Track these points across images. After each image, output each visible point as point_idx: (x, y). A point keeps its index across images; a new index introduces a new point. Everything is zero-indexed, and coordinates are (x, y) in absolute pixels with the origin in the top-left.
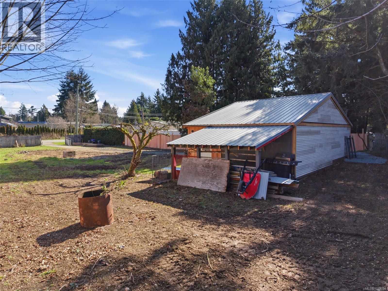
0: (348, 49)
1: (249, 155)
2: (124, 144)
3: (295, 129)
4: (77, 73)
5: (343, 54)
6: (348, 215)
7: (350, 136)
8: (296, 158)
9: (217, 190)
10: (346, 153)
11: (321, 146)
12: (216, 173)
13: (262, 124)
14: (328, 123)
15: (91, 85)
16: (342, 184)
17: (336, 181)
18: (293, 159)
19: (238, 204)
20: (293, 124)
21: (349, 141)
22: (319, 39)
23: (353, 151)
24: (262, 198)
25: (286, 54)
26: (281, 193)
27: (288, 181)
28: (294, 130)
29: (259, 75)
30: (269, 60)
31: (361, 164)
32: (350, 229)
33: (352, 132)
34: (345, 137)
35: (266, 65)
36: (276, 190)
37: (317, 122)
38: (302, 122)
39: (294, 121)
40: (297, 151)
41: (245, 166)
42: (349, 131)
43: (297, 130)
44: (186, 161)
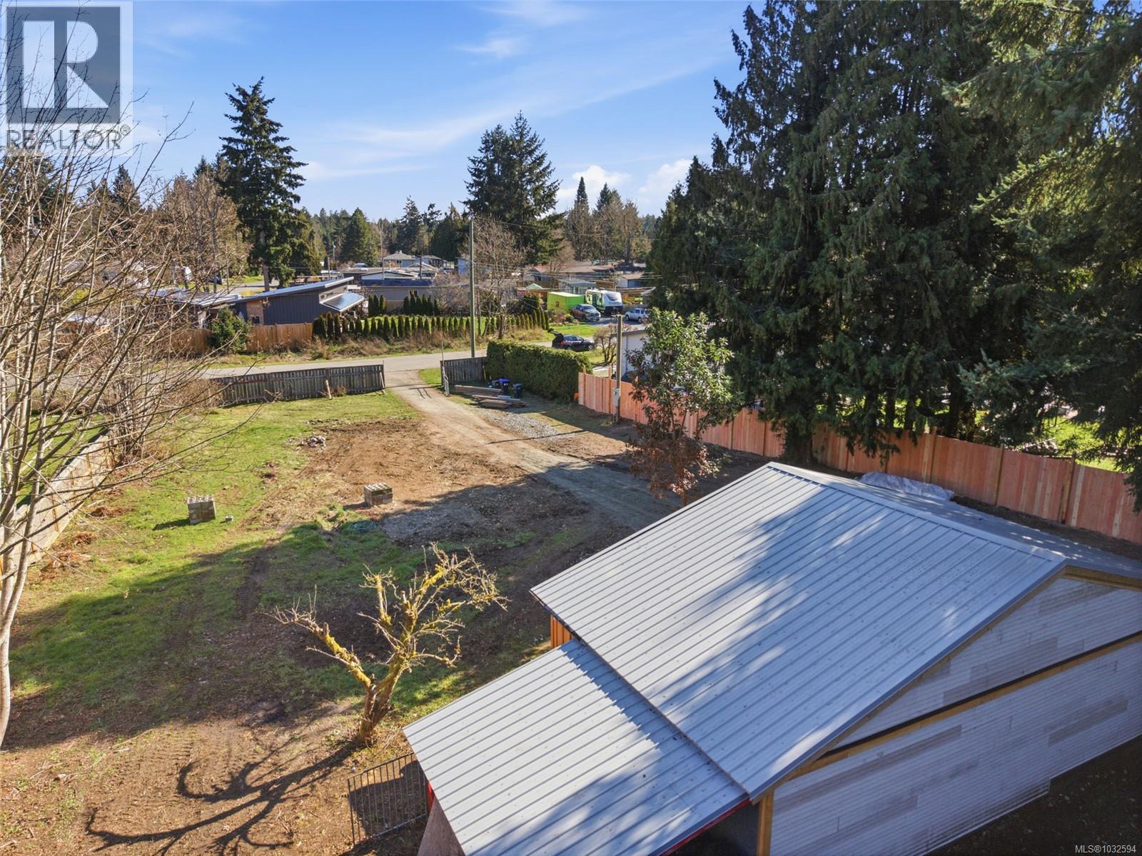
2: (577, 400)
3: (768, 801)
4: (509, 133)
15: (548, 167)
28: (764, 804)
37: (938, 708)
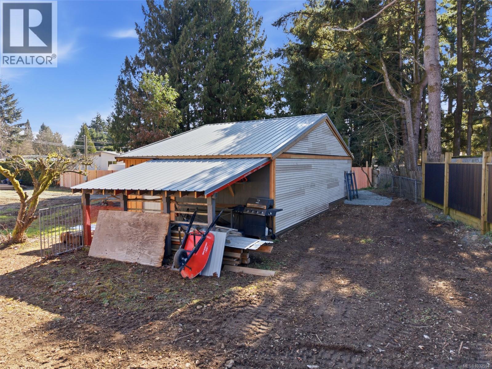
0: (348, 58)
1: (198, 204)
2: (59, 185)
3: (274, 164)
5: (341, 65)
6: (337, 300)
7: (351, 171)
8: (276, 204)
9: (148, 264)
10: (346, 193)
11: (313, 185)
12: (148, 235)
13: (229, 156)
14: (322, 154)
15: (17, 100)
16: (337, 239)
17: (329, 235)
18: (271, 207)
19: (171, 291)
20: (270, 156)
21: (350, 178)
22: (315, 45)
23: (355, 189)
24: (215, 274)
25: (280, 67)
26: (246, 262)
27: (255, 244)
28: (272, 164)
29: (246, 92)
30: (258, 73)
31: (364, 206)
32: (335, 334)
33: (354, 165)
34: (345, 172)
35: (254, 79)
36: (238, 260)
37: (307, 153)
38: (283, 153)
39: (272, 152)
40: (276, 194)
41: (191, 223)
42: (350, 165)
43: (277, 164)
44: (105, 216)
